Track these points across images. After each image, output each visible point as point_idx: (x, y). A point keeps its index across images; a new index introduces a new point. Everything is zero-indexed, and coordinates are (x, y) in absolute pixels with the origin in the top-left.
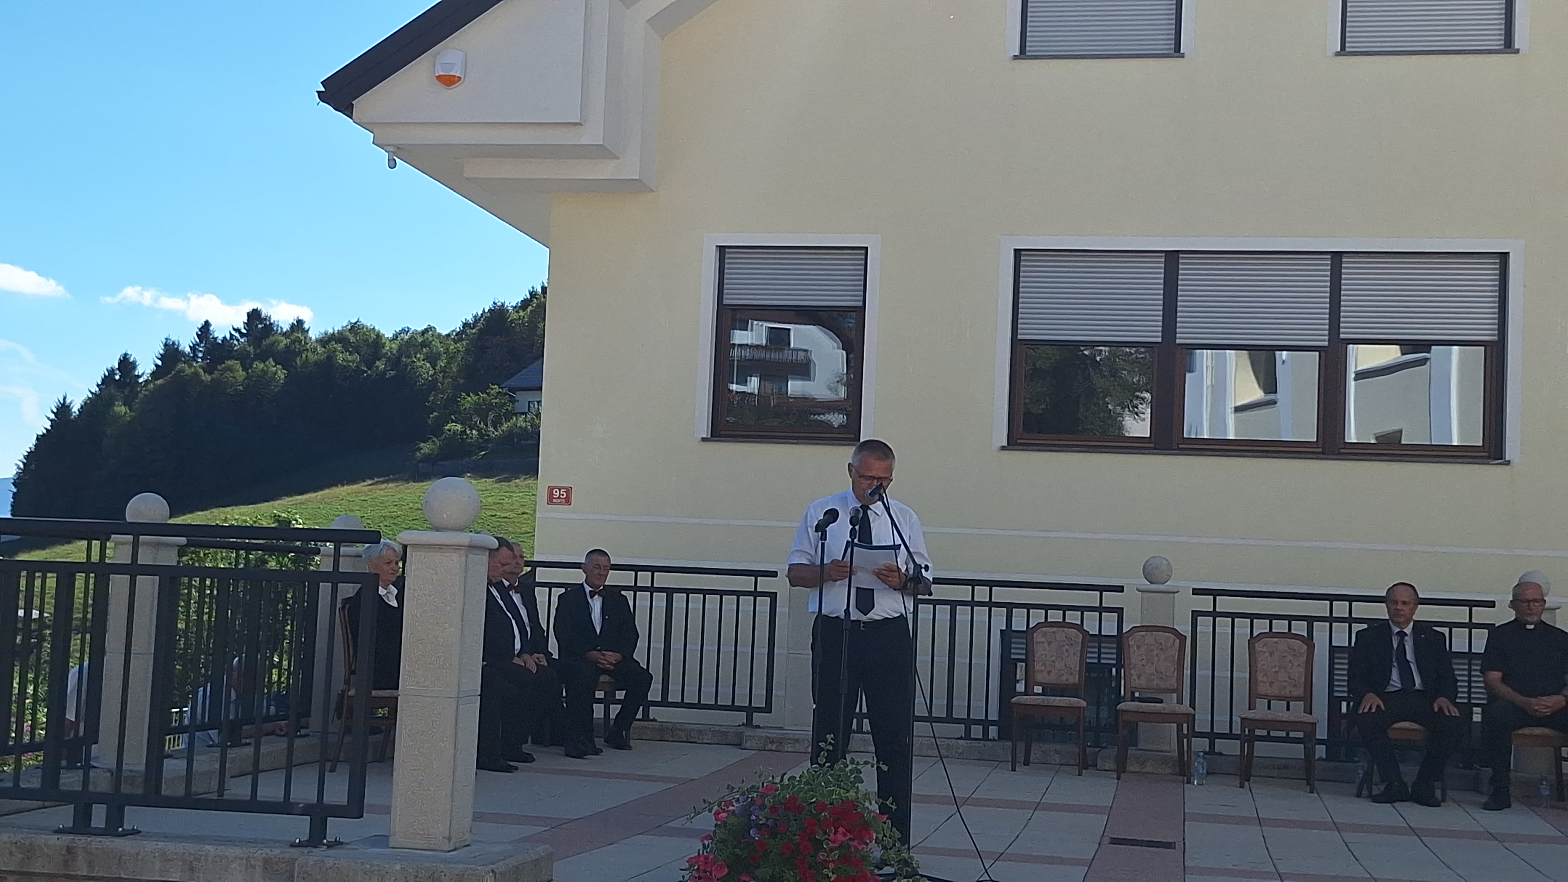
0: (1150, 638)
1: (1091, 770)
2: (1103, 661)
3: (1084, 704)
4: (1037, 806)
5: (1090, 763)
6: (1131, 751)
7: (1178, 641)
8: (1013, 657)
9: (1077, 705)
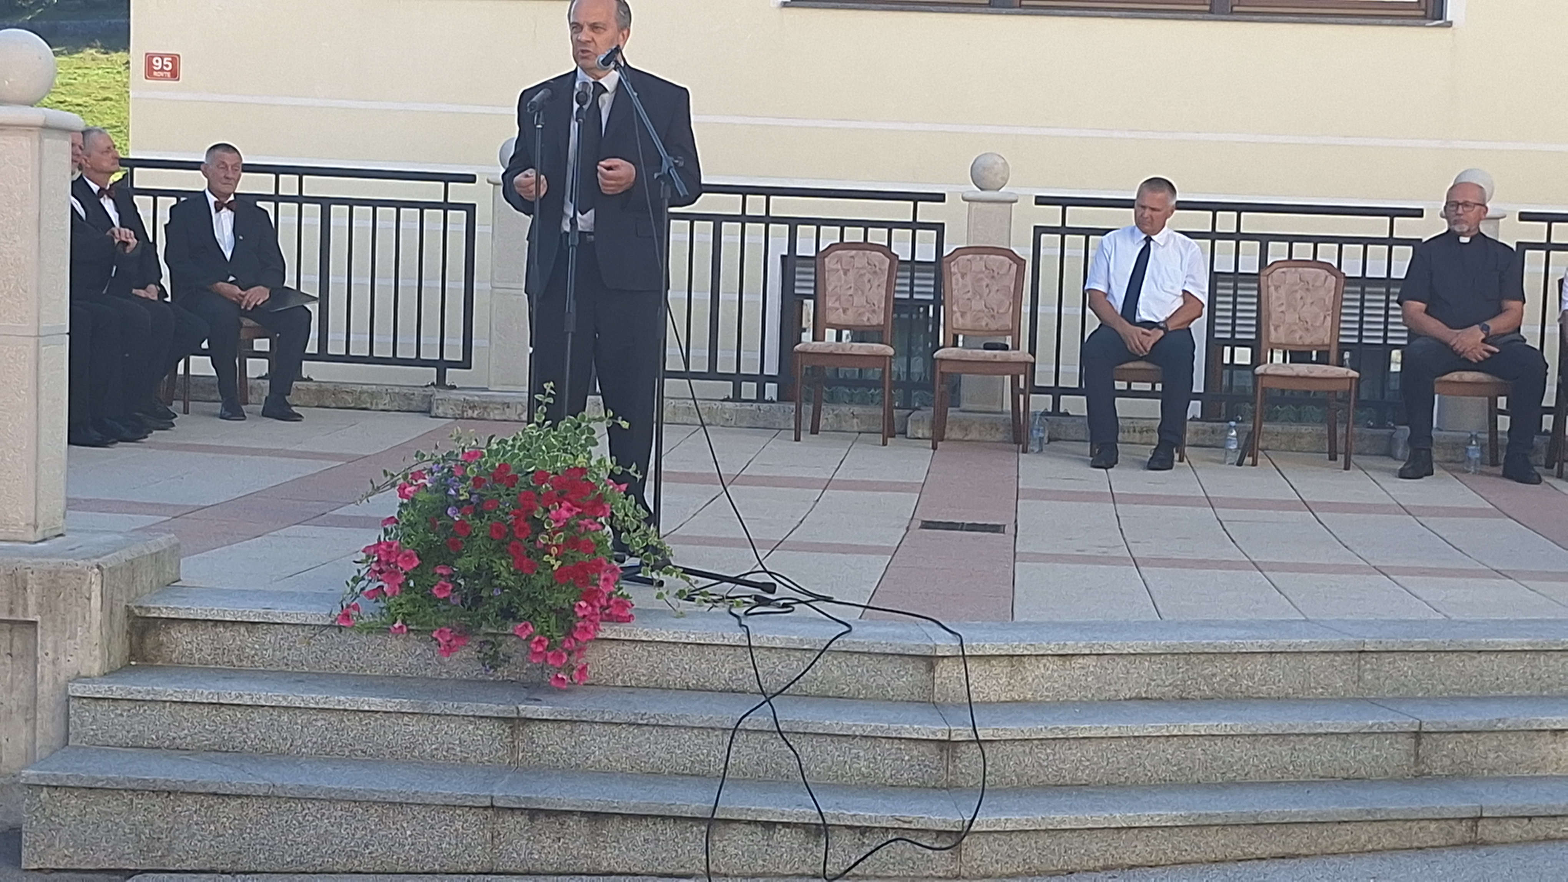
0: (978, 263)
1: (899, 438)
2: (916, 296)
3: (891, 351)
4: (828, 484)
5: (897, 428)
6: (951, 412)
7: (1015, 266)
8: (797, 291)
9: (882, 353)
